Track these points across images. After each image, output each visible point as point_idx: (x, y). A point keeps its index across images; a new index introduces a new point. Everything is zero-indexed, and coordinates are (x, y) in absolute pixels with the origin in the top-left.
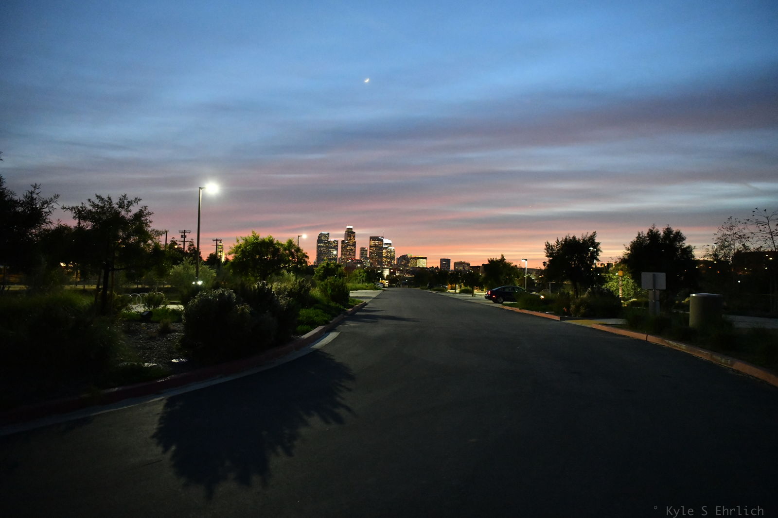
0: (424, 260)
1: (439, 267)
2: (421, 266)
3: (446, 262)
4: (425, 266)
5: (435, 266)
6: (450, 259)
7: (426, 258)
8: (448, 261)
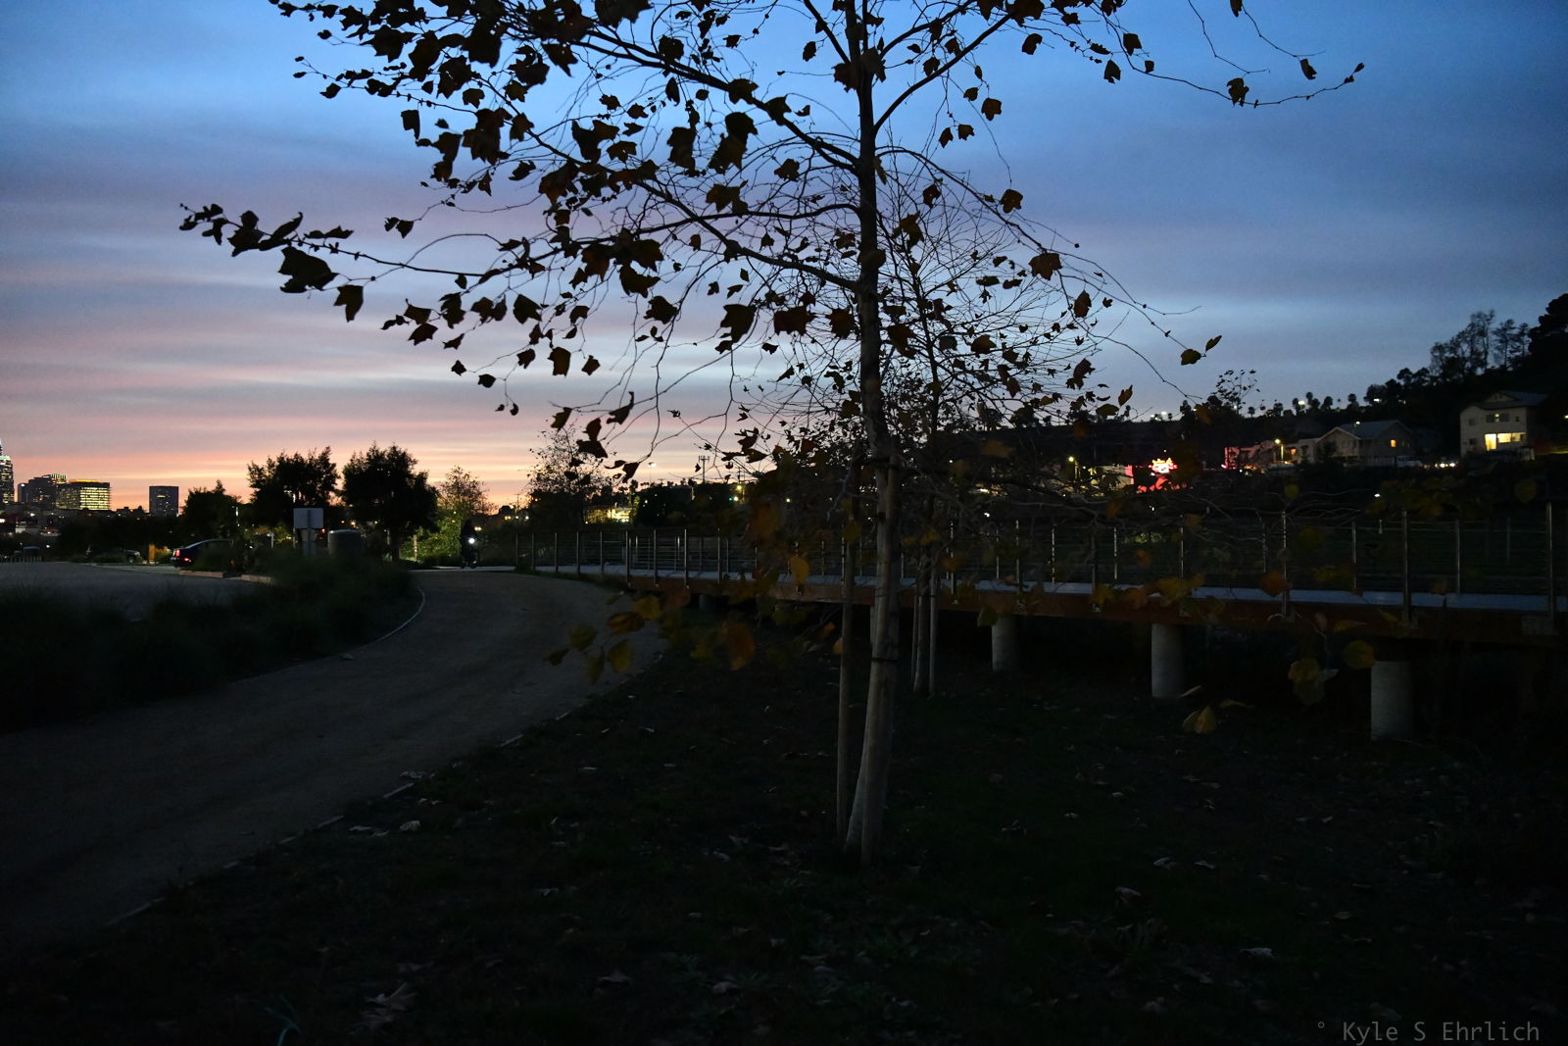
0: (102, 491)
1: (146, 508)
2: (95, 508)
3: (164, 495)
4: (102, 505)
5: (133, 506)
6: (177, 488)
7: (106, 485)
8: (173, 491)
